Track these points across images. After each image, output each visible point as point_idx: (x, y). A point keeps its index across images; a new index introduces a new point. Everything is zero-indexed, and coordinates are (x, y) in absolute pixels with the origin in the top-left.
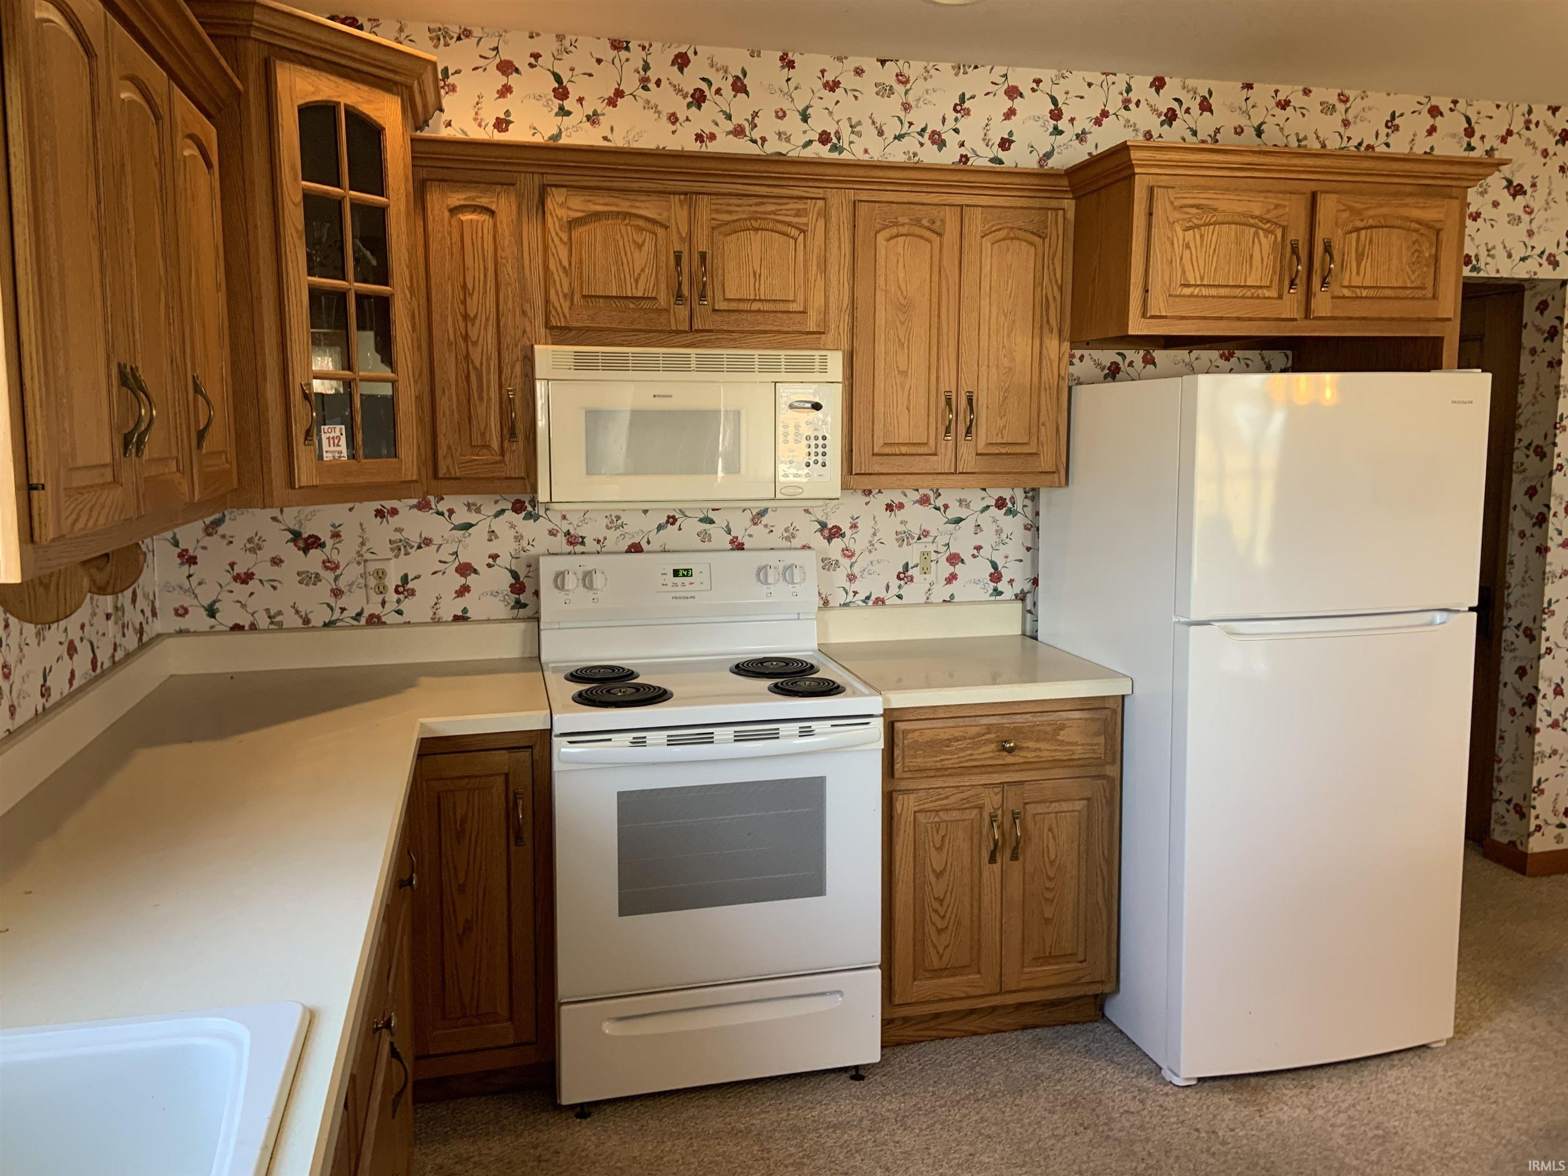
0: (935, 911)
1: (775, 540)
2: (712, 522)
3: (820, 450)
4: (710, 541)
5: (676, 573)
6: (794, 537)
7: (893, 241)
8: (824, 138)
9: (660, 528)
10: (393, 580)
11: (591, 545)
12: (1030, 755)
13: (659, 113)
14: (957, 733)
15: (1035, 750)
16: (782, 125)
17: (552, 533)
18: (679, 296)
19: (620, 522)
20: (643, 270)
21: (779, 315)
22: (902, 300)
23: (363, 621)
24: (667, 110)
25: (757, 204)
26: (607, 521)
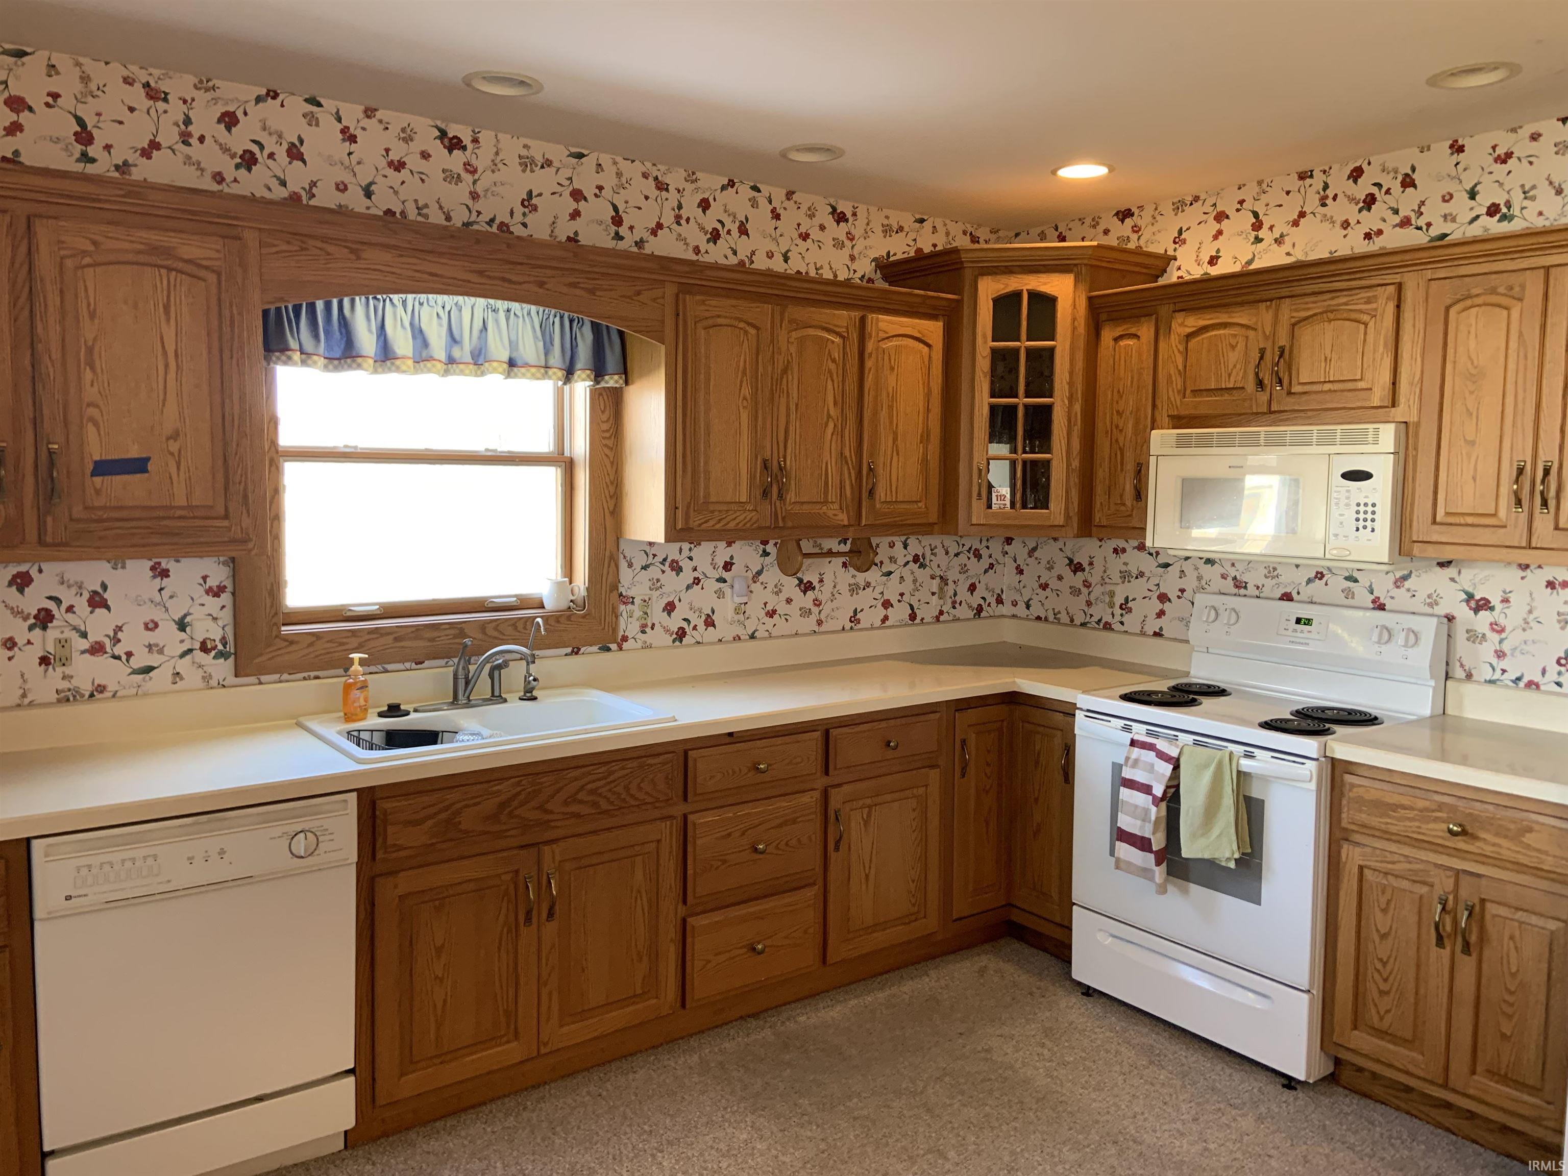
0: (1378, 971)
1: (1417, 604)
2: (1356, 581)
3: (1369, 516)
4: (1353, 598)
5: (1298, 621)
6: (1437, 604)
7: (1464, 314)
8: (1493, 210)
9: (1309, 581)
10: (1119, 600)
11: (1251, 590)
12: (1488, 850)
13: (1333, 222)
14: (1405, 801)
15: (1494, 845)
16: (1447, 208)
17: (1224, 577)
18: (1260, 384)
19: (1275, 573)
20: (1235, 366)
21: (1346, 393)
22: (1473, 371)
23: (1102, 625)
24: (1339, 219)
25: (1333, 298)
26: (1266, 571)
